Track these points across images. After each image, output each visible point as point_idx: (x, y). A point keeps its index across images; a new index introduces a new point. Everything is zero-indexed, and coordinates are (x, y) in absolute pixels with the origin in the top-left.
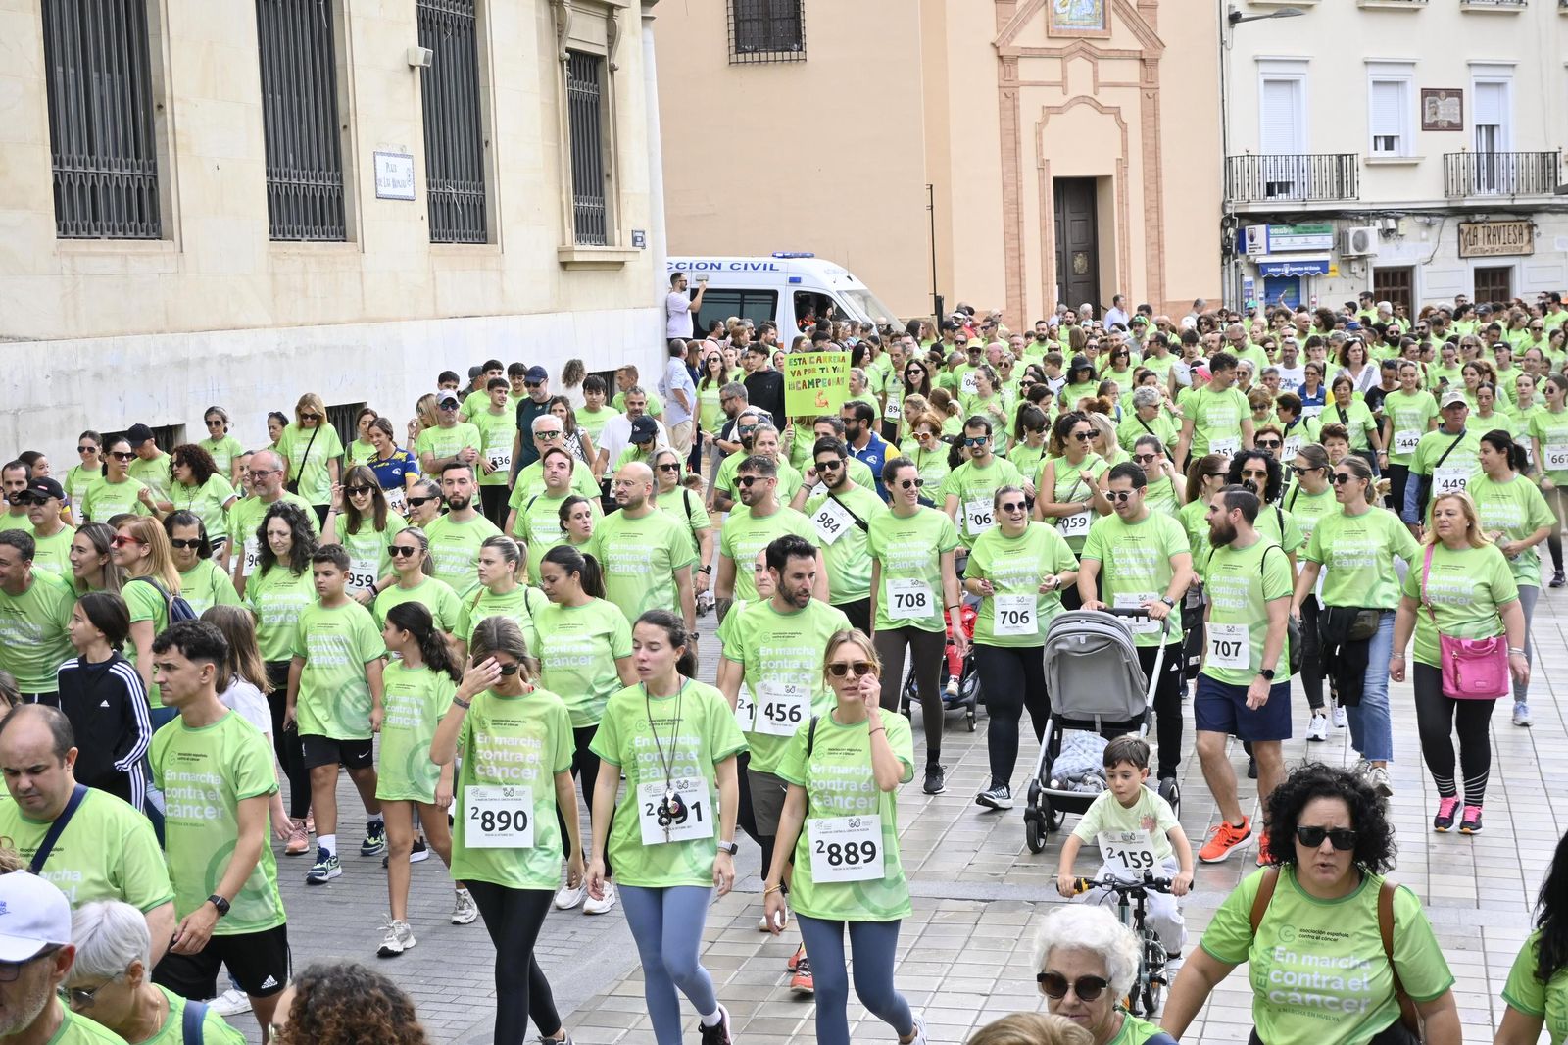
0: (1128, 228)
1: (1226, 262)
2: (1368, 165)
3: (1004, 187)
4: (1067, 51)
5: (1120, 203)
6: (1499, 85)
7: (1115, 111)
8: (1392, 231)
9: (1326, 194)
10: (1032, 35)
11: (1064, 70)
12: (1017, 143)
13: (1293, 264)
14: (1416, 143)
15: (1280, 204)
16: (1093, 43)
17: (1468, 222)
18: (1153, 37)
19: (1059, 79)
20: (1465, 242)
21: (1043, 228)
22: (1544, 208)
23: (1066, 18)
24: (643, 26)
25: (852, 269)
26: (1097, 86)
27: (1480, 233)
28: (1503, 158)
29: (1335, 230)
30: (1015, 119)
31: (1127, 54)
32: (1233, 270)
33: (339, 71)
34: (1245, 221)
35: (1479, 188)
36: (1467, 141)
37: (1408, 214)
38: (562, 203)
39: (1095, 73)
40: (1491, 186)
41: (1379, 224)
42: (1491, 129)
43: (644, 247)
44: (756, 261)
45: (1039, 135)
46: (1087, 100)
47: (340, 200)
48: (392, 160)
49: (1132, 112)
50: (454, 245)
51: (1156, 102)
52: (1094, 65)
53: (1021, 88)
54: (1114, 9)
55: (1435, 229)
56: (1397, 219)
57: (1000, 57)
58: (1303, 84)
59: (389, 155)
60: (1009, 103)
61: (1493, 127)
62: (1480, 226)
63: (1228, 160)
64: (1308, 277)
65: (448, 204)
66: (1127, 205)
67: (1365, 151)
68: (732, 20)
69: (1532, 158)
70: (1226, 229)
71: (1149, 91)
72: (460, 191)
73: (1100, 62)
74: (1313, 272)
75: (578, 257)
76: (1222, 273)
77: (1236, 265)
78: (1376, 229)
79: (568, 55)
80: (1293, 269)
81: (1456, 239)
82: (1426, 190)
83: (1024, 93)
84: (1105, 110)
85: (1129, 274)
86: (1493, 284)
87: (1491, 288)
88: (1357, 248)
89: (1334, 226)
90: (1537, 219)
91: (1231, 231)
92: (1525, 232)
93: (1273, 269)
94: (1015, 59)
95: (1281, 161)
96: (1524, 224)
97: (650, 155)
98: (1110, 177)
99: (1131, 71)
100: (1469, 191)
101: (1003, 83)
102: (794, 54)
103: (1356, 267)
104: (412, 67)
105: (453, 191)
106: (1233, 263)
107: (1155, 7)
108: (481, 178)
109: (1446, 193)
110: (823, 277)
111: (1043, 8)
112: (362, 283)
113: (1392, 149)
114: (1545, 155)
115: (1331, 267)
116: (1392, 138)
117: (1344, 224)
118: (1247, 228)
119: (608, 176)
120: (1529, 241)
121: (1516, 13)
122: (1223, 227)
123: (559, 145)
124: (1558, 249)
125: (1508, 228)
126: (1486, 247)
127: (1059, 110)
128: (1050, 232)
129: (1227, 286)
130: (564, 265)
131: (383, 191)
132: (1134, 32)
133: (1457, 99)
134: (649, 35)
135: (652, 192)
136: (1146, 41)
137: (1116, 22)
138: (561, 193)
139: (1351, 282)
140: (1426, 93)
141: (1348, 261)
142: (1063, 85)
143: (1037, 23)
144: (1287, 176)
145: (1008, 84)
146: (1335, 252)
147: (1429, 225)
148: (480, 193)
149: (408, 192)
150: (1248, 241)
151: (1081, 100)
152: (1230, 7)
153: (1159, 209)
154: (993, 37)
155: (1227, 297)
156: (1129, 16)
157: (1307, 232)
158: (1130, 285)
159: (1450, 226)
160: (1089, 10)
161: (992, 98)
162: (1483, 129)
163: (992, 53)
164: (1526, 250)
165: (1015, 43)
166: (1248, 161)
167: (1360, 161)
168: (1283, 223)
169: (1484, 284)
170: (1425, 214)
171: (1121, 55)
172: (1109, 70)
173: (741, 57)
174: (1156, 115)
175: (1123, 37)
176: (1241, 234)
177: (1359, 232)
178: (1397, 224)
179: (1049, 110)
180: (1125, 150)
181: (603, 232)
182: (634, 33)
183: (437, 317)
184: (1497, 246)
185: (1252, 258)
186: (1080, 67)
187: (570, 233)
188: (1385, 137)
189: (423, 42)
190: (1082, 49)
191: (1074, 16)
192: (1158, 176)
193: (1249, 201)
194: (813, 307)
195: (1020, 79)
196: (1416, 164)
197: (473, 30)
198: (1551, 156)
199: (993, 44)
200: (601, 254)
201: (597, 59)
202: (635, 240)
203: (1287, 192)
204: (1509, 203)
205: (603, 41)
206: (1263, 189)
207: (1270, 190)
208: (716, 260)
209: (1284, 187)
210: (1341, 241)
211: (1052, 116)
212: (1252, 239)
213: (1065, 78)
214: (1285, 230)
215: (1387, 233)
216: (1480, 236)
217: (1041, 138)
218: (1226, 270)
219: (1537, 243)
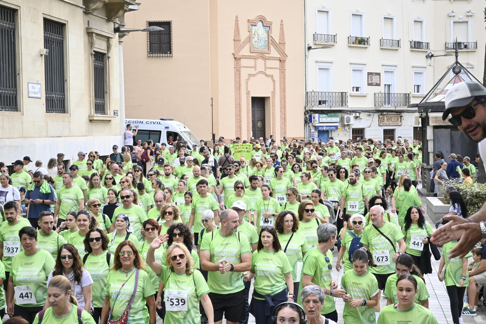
0: (275, 114)
1: (306, 125)
2: (351, 96)
3: (236, 99)
4: (257, 57)
5: (273, 106)
6: (392, 72)
7: (272, 76)
8: (358, 117)
9: (337, 104)
10: (245, 51)
11: (255, 63)
12: (240, 85)
13: (327, 126)
14: (365, 89)
15: (323, 107)
16: (265, 55)
17: (382, 115)
18: (284, 54)
19: (254, 66)
20: (380, 121)
21: (248, 113)
22: (405, 111)
23: (256, 46)
24: (119, 44)
25: (186, 125)
26: (266, 68)
27: (385, 118)
28: (393, 95)
29: (340, 116)
30: (240, 78)
31: (275, 58)
32: (308, 128)
33: (17, 56)
34: (312, 113)
35: (385, 104)
36: (381, 89)
37: (363, 112)
38: (90, 101)
39: (265, 64)
40: (389, 103)
41: (354, 114)
42: (389, 86)
43: (117, 116)
44: (154, 121)
45: (247, 83)
46: (262, 73)
47: (16, 98)
48: (34, 85)
49: (277, 77)
50: (54, 113)
51: (284, 74)
52: (265, 61)
53: (242, 68)
54: (272, 44)
55: (371, 117)
56: (360, 113)
57: (235, 58)
58: (331, 69)
59: (33, 83)
60: (238, 73)
61: (390, 85)
62: (385, 116)
63: (307, 93)
64: (332, 131)
65: (52, 100)
66: (275, 106)
67: (350, 91)
68: (149, 43)
69: (402, 95)
70: (306, 115)
71: (282, 70)
72: (57, 96)
73: (267, 60)
74: (333, 129)
75: (95, 118)
76: (304, 129)
77: (309, 126)
78: (353, 116)
79: (94, 53)
80: (327, 128)
81: (378, 120)
82: (369, 104)
83: (242, 70)
84: (268, 76)
85: (275, 128)
86: (389, 134)
87: (388, 136)
88: (347, 122)
89: (340, 115)
90: (403, 114)
91: (307, 116)
92: (399, 118)
93: (320, 128)
94: (240, 59)
95: (324, 94)
96: (399, 116)
97: (120, 86)
98: (270, 97)
99: (277, 64)
100: (382, 105)
101: (236, 66)
102: (169, 55)
103: (347, 128)
104: (42, 55)
105: (54, 96)
106: (308, 126)
107: (285, 44)
108: (64, 92)
109: (375, 105)
110: (176, 127)
111: (249, 43)
112: (22, 125)
113: (358, 91)
114: (406, 94)
115: (339, 128)
116: (358, 87)
117: (343, 114)
118: (312, 115)
119: (106, 92)
120: (401, 121)
121: (397, 50)
122: (305, 114)
123: (90, 82)
124: (409, 124)
125: (394, 116)
126: (387, 123)
127: (254, 75)
128: (250, 114)
129: (306, 133)
130: (91, 121)
131: (31, 95)
132: (278, 52)
133: (378, 76)
134: (121, 47)
135: (121, 98)
136: (281, 54)
137: (272, 48)
138: (90, 97)
139: (345, 133)
140: (369, 74)
141: (344, 126)
142: (255, 67)
143: (247, 47)
144: (326, 99)
145: (237, 67)
146: (340, 123)
147: (369, 115)
148: (63, 97)
149: (39, 96)
150: (313, 119)
151: (261, 72)
152: (308, 45)
153: (285, 108)
154: (233, 51)
155: (306, 137)
156: (276, 46)
157: (331, 116)
158: (275, 132)
159: (376, 116)
160: (264, 44)
161: (232, 71)
162: (387, 86)
163: (233, 56)
164: (399, 124)
165: (239, 54)
166: (313, 93)
167: (348, 94)
168: (324, 113)
169: (387, 134)
170: (368, 112)
171: (273, 59)
172: (270, 63)
173: (151, 55)
174: (284, 78)
175: (274, 53)
176: (310, 116)
177: (348, 117)
178: (359, 115)
179: (250, 75)
180: (274, 89)
181: (104, 110)
182: (116, 46)
183: (47, 137)
184: (391, 123)
185: (314, 124)
186: (260, 62)
187: (93, 110)
188: (356, 87)
189: (46, 47)
190: (261, 56)
191: (259, 46)
192: (285, 97)
193: (313, 106)
194: (173, 136)
195: (241, 65)
196: (366, 96)
197: (62, 44)
198: (408, 95)
199: (233, 54)
200: (103, 118)
201: (103, 54)
202: (114, 113)
203: (325, 103)
204: (394, 109)
205: (106, 49)
206: (318, 103)
207: (320, 103)
208: (141, 120)
209: (324, 102)
210: (342, 119)
211: (251, 77)
212: (314, 118)
213: (256, 65)
214: (324, 115)
215: (356, 118)
216: (385, 119)
217: (248, 84)
218: (306, 128)
219: (403, 122)
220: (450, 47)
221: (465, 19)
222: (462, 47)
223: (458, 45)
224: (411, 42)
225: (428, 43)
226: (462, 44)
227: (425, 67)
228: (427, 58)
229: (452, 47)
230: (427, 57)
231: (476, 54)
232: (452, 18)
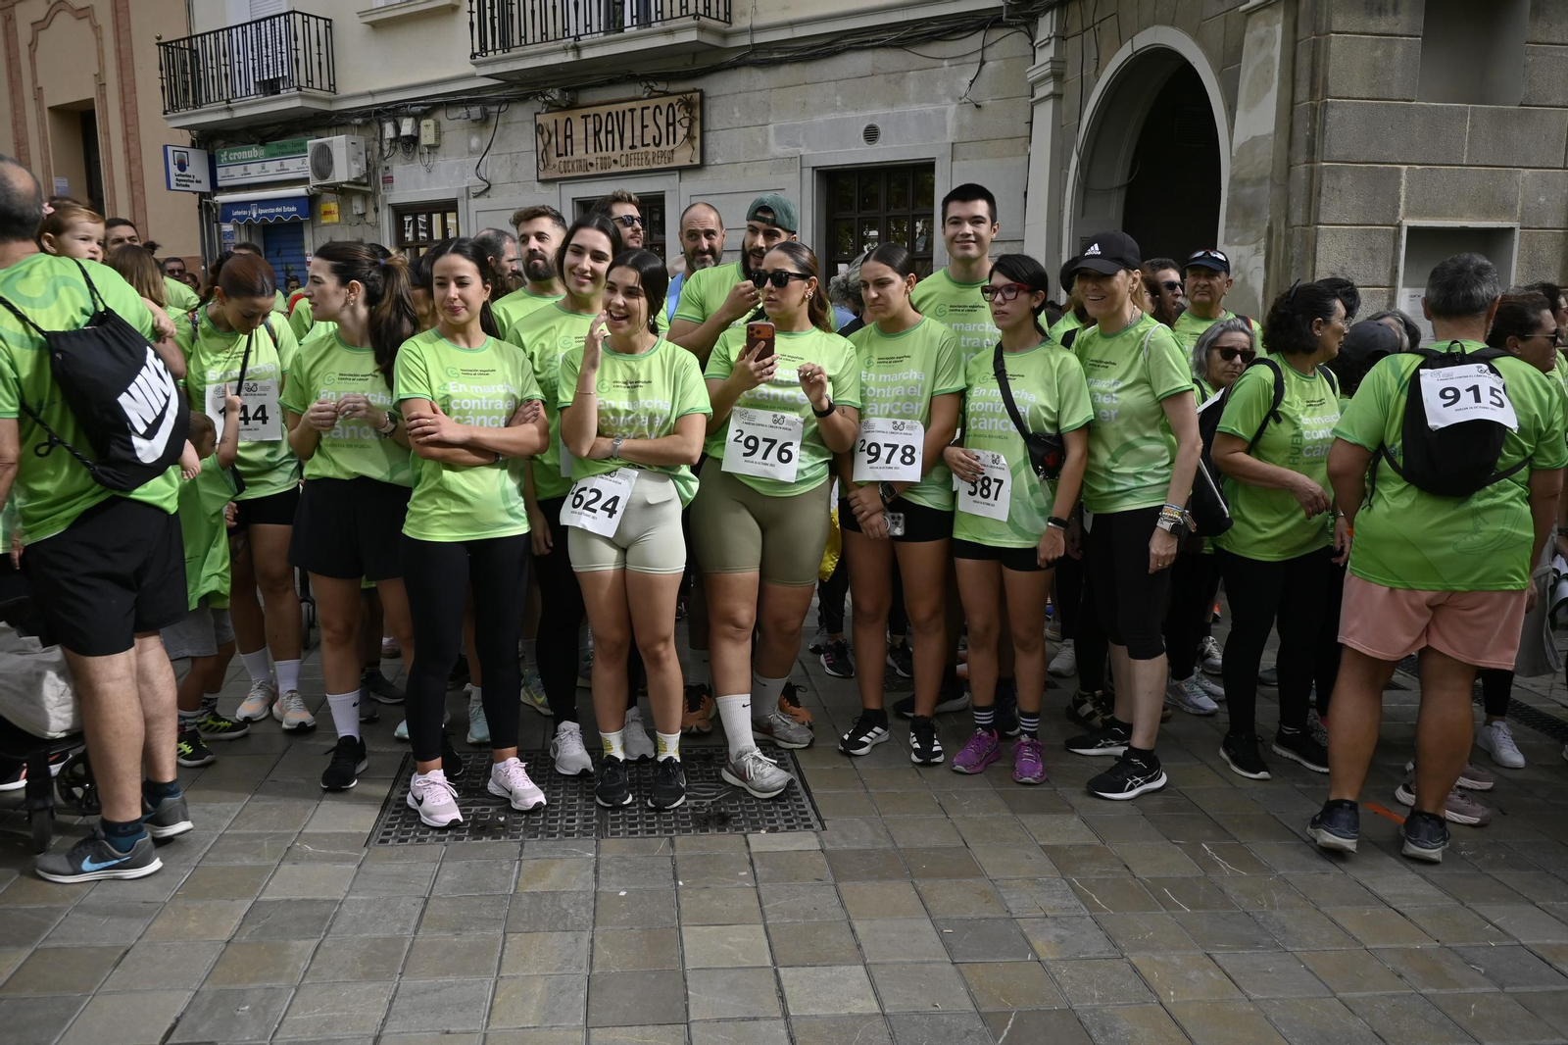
2: (369, 25)
3: (14, 125)
5: (102, 132)
13: (262, 203)
17: (555, 108)
20: (551, 147)
27: (578, 130)
37: (439, 105)
41: (390, 128)
46: (63, 6)
49: (104, 10)
53: (16, 6)
56: (418, 116)
62: (575, 114)
80: (261, 211)
81: (535, 145)
83: (18, 12)
84: (79, 15)
88: (320, 173)
92: (685, 118)
93: (238, 213)
96: (677, 101)
103: (358, 205)
106: (205, 206)
115: (322, 207)
120: (695, 137)
125: (642, 111)
126: (592, 157)
127: (43, 22)
129: (206, 238)
139: (359, 232)
147: (484, 123)
150: (174, 171)
151: (58, 7)
153: (139, 134)
164: (683, 157)
170: (473, 103)
174: (124, 8)
177: (323, 146)
179: (37, 26)
180: (101, 62)
184: (616, 154)
192: (132, 91)
211: (40, 35)
214: (254, 152)
215: (409, 145)
216: (579, 135)
217: (34, 62)
219: (719, 144)
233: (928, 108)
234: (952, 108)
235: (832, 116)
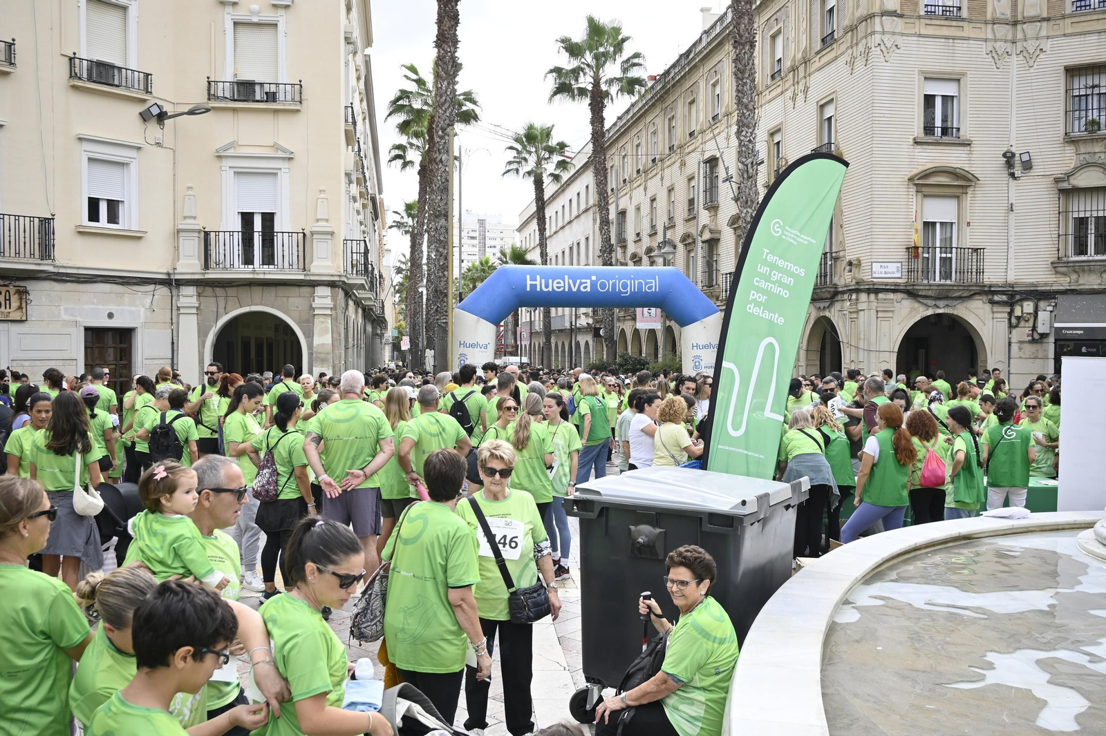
90: (32, 286)
92: (14, 298)
96: (13, 290)
120: (20, 307)
124: (65, 317)
164: (16, 315)
219: (33, 310)
220: (220, 94)
221: (268, 16)
222: (258, 97)
223: (245, 90)
224: (71, 59)
225: (147, 75)
226: (257, 88)
227: (139, 148)
228: (145, 120)
229: (228, 95)
230: (145, 117)
231: (301, 116)
232: (229, 9)
233: (134, 309)
234: (142, 310)
235: (92, 306)
